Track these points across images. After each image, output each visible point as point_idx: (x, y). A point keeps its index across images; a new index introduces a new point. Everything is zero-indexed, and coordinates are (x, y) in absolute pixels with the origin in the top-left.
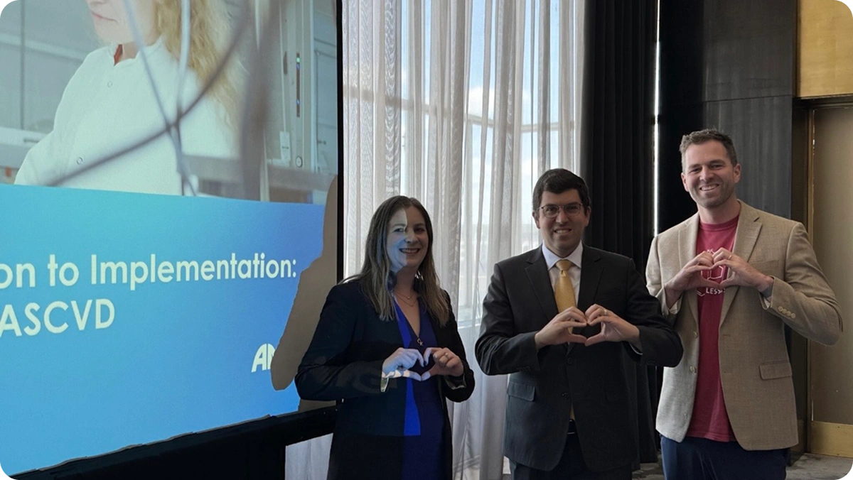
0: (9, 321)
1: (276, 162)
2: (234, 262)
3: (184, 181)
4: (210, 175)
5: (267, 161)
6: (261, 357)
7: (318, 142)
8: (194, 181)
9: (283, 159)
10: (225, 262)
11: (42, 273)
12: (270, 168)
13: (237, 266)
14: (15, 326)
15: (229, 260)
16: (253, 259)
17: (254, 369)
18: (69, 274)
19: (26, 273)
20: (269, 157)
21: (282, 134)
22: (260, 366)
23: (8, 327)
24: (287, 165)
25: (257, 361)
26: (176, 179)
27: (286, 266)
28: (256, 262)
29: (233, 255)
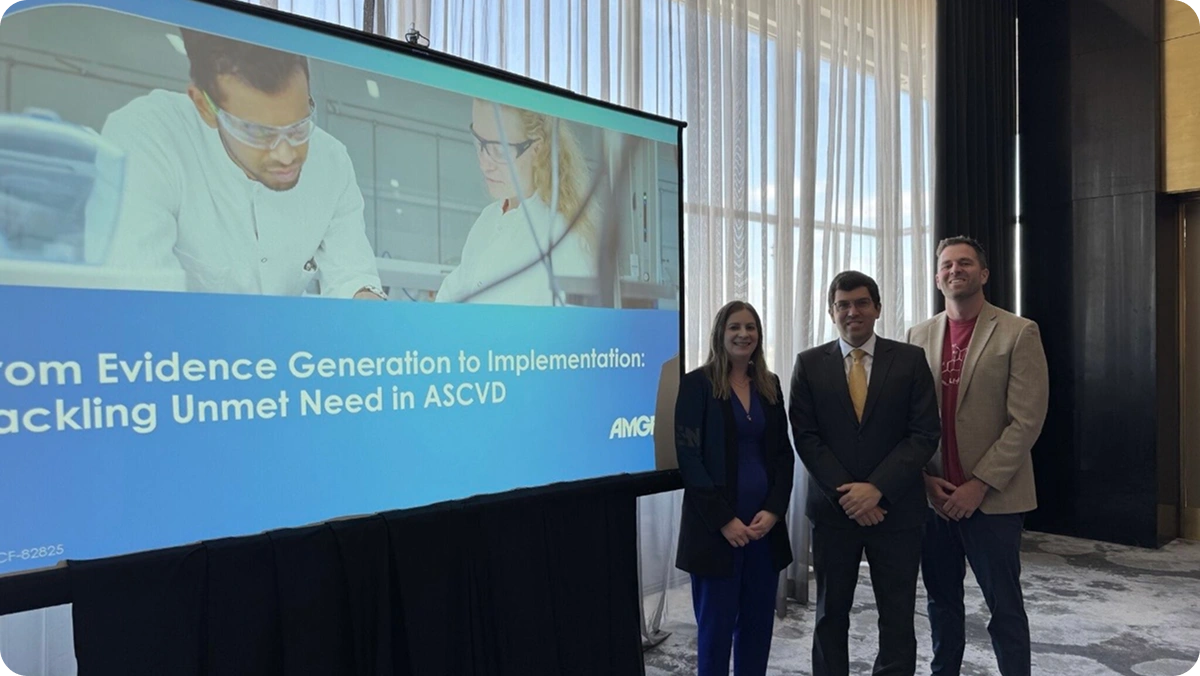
0: (433, 396)
1: (627, 278)
2: (594, 355)
3: (555, 295)
4: (575, 290)
5: (620, 278)
6: (617, 427)
7: (662, 260)
8: (563, 295)
9: (633, 276)
10: (587, 355)
11: (455, 364)
12: (622, 283)
13: (596, 359)
14: (437, 399)
15: (590, 353)
16: (609, 353)
17: (611, 437)
18: (473, 364)
19: (444, 363)
20: (621, 275)
21: (632, 256)
22: (616, 435)
23: (433, 400)
24: (636, 280)
25: (614, 431)
26: (549, 294)
27: (636, 358)
28: (612, 355)
29: (594, 350)
